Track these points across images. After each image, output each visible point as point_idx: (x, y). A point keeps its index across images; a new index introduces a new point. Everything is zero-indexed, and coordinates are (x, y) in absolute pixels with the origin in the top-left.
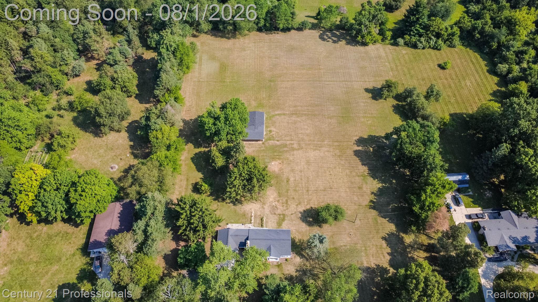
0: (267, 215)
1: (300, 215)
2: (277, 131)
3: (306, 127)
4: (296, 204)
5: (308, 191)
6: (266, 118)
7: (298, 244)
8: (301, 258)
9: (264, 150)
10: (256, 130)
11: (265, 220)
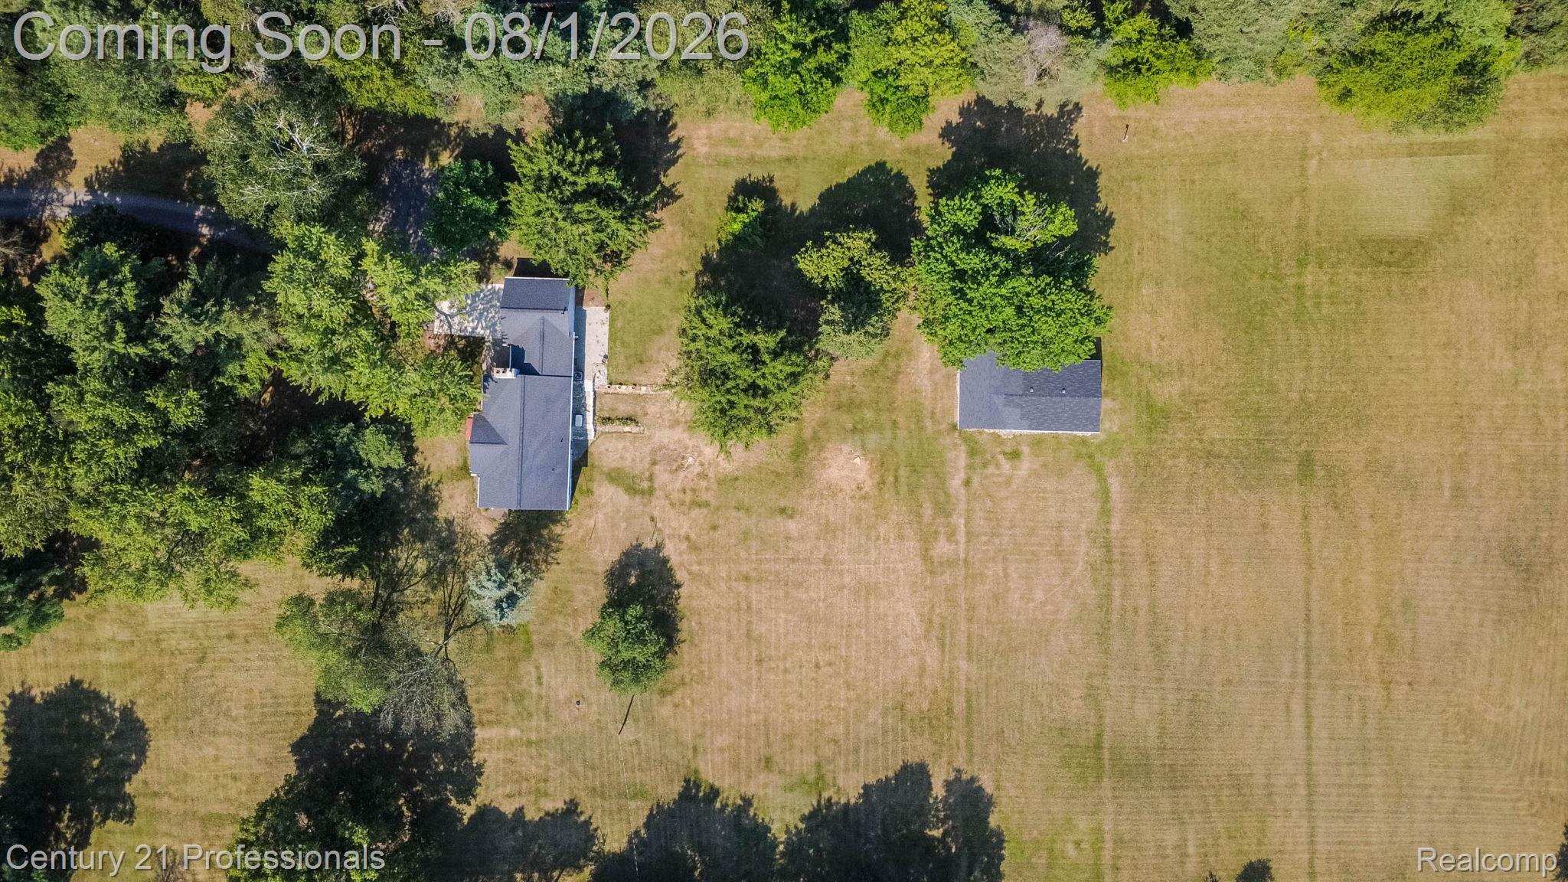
0: (649, 438)
1: (649, 544)
2: (1016, 482)
3: (1039, 595)
4: (693, 536)
5: (747, 578)
6: (1084, 442)
7: (545, 532)
8: (490, 538)
9: (922, 428)
10: (999, 401)
11: (627, 429)
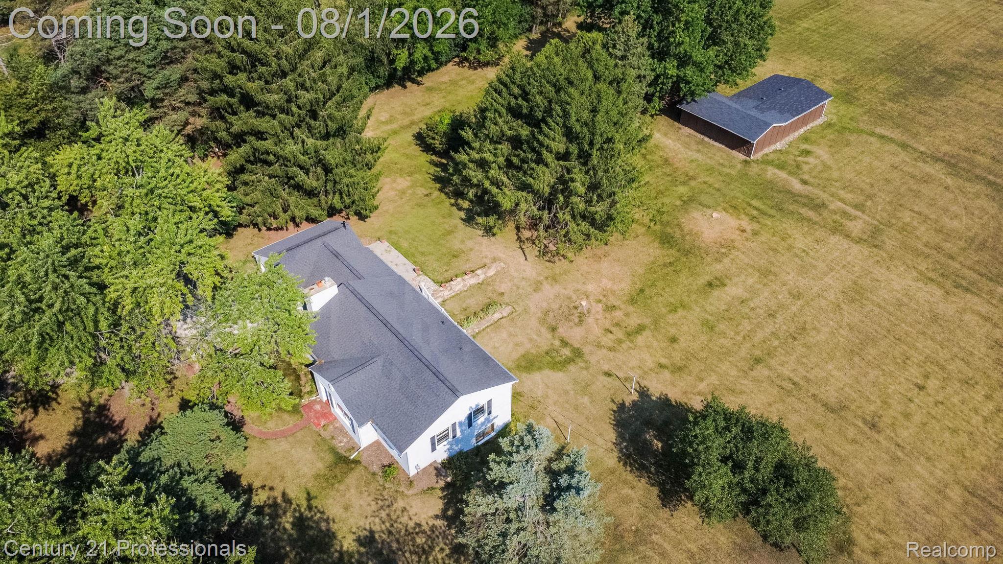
0: (526, 311)
1: (631, 397)
4: (663, 361)
5: (758, 361)
9: (728, 175)
11: (497, 316)
